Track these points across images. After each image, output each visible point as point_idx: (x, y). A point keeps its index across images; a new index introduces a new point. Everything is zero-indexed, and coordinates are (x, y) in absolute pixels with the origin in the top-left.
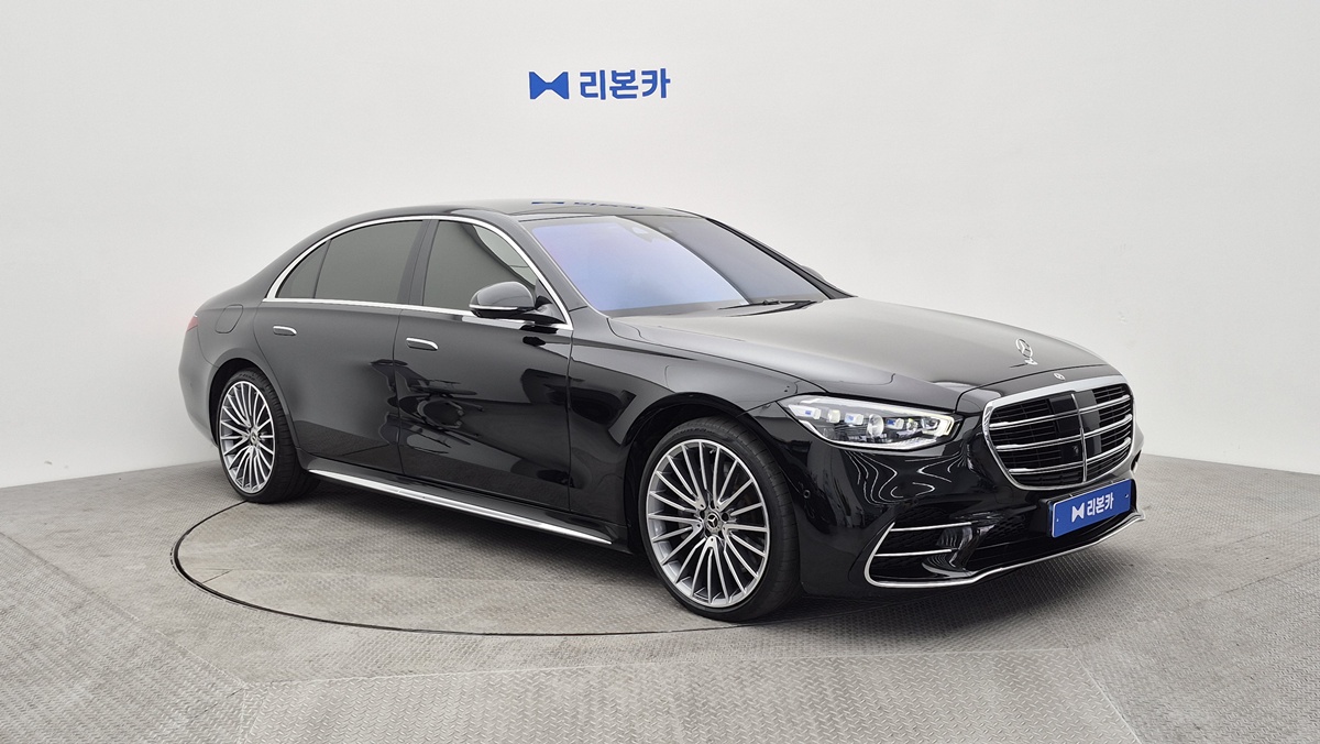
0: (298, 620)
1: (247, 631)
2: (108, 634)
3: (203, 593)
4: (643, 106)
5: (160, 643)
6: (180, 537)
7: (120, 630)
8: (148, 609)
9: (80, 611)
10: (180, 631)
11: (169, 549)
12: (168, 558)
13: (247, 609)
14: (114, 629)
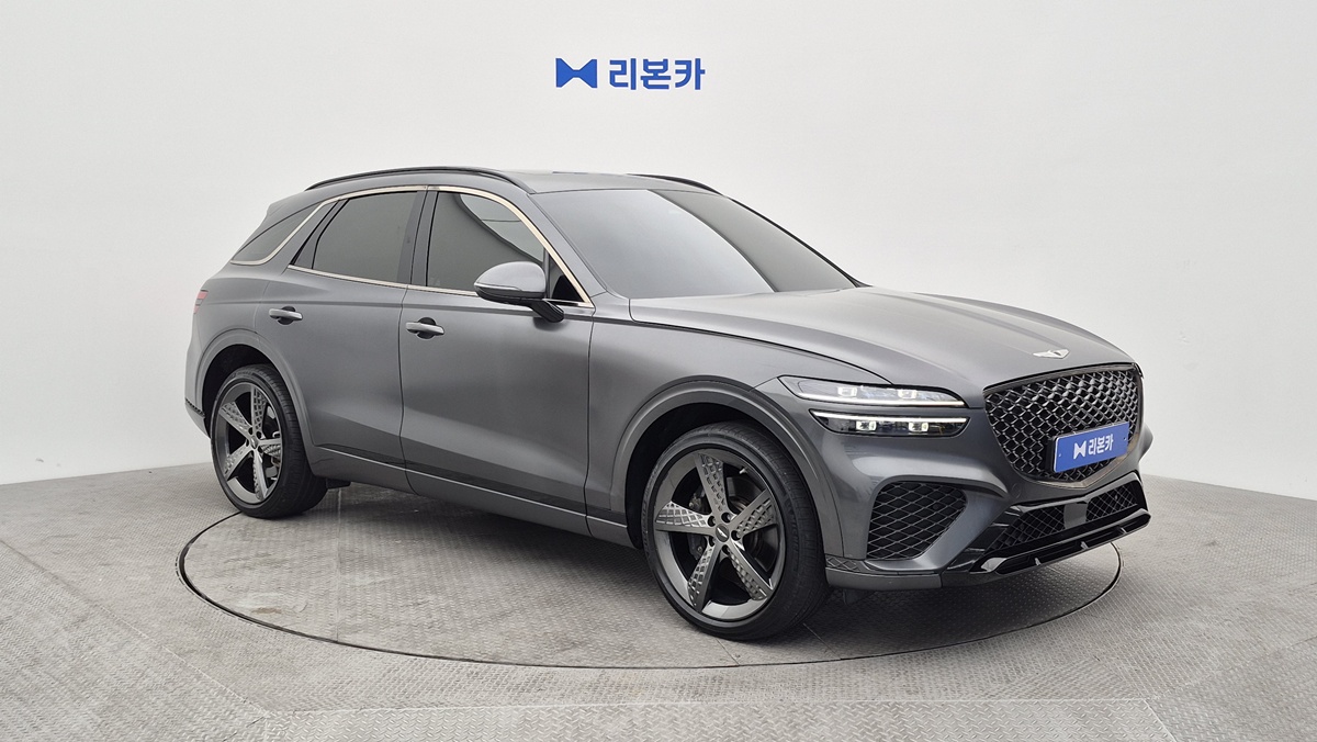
0: (316, 642)
1: (263, 653)
2: (114, 652)
3: (213, 609)
4: (676, 98)
5: (172, 664)
6: (184, 546)
7: (128, 647)
8: (156, 625)
9: (83, 625)
10: (193, 651)
11: (174, 559)
12: (174, 569)
13: (263, 629)
14: (121, 647)
